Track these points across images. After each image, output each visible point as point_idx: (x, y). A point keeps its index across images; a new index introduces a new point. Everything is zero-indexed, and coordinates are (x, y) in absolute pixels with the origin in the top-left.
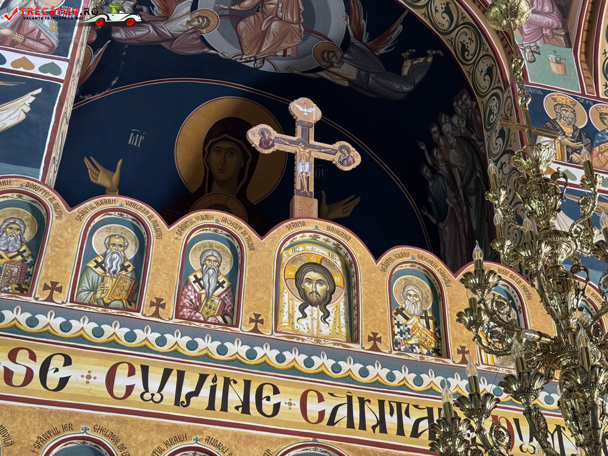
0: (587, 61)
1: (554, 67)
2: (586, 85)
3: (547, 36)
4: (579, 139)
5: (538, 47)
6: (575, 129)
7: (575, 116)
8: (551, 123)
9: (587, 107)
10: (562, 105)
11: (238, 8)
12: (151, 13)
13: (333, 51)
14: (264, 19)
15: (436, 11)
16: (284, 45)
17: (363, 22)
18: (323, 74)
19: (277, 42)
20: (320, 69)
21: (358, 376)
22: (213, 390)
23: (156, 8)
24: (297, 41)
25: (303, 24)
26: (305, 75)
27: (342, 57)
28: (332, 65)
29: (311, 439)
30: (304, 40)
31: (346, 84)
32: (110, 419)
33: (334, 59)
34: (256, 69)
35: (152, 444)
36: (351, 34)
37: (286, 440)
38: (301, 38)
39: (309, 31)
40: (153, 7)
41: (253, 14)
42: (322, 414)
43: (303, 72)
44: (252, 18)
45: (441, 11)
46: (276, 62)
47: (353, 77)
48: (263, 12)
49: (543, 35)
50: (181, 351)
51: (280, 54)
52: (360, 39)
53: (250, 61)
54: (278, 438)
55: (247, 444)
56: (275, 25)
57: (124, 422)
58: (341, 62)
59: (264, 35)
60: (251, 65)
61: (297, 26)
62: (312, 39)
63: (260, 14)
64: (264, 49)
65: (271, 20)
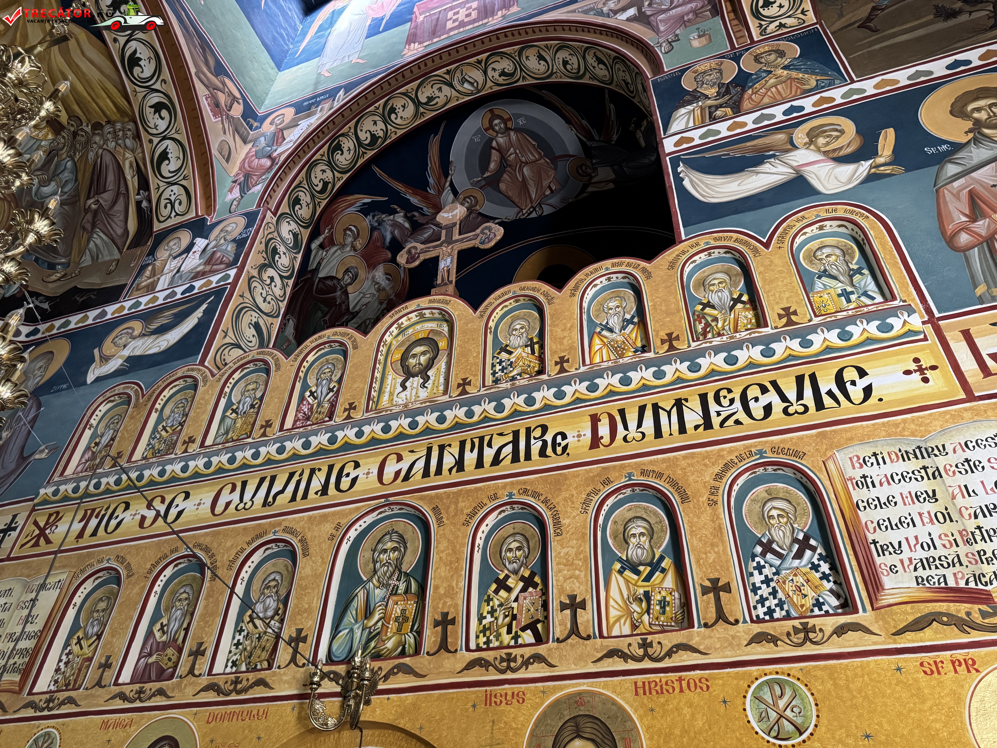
0: (737, 17)
1: (696, 44)
2: (736, 39)
3: (689, 21)
4: (727, 92)
5: (677, 35)
6: (721, 85)
7: (721, 74)
8: (690, 95)
9: (736, 59)
10: (704, 73)
11: (489, 174)
12: (424, 215)
13: (583, 164)
14: (515, 171)
15: (594, 67)
16: (545, 183)
17: (584, 122)
18: (590, 189)
19: (539, 184)
20: (585, 187)
21: (436, 424)
22: (298, 483)
23: (425, 209)
24: (552, 173)
25: (545, 155)
26: (579, 198)
27: (593, 164)
28: (592, 178)
29: (383, 500)
30: (555, 169)
31: (611, 186)
32: (207, 534)
33: (589, 171)
34: (540, 216)
35: (237, 546)
36: (584, 139)
37: (358, 508)
38: (551, 168)
39: (554, 159)
40: (422, 209)
41: (504, 172)
42: (398, 473)
43: (576, 197)
44: (505, 176)
45: (595, 64)
46: (550, 201)
47: (613, 176)
48: (510, 166)
49: (684, 21)
50: (273, 458)
51: (548, 192)
52: (592, 139)
53: (531, 212)
54: (350, 509)
55: (319, 523)
56: (526, 170)
57: (218, 533)
58: (595, 170)
59: (524, 184)
60: (534, 215)
61: (542, 161)
62: (560, 164)
63: (509, 169)
64: (533, 196)
65: (521, 169)
